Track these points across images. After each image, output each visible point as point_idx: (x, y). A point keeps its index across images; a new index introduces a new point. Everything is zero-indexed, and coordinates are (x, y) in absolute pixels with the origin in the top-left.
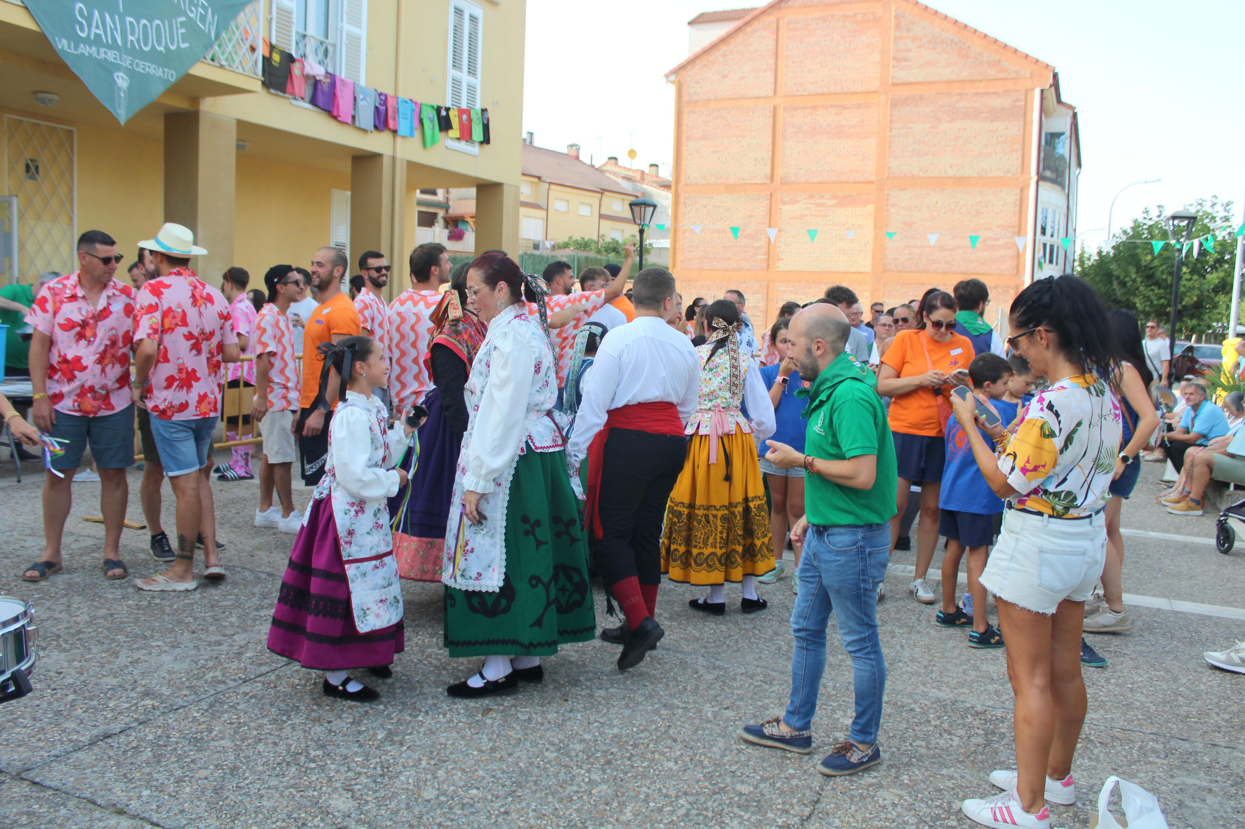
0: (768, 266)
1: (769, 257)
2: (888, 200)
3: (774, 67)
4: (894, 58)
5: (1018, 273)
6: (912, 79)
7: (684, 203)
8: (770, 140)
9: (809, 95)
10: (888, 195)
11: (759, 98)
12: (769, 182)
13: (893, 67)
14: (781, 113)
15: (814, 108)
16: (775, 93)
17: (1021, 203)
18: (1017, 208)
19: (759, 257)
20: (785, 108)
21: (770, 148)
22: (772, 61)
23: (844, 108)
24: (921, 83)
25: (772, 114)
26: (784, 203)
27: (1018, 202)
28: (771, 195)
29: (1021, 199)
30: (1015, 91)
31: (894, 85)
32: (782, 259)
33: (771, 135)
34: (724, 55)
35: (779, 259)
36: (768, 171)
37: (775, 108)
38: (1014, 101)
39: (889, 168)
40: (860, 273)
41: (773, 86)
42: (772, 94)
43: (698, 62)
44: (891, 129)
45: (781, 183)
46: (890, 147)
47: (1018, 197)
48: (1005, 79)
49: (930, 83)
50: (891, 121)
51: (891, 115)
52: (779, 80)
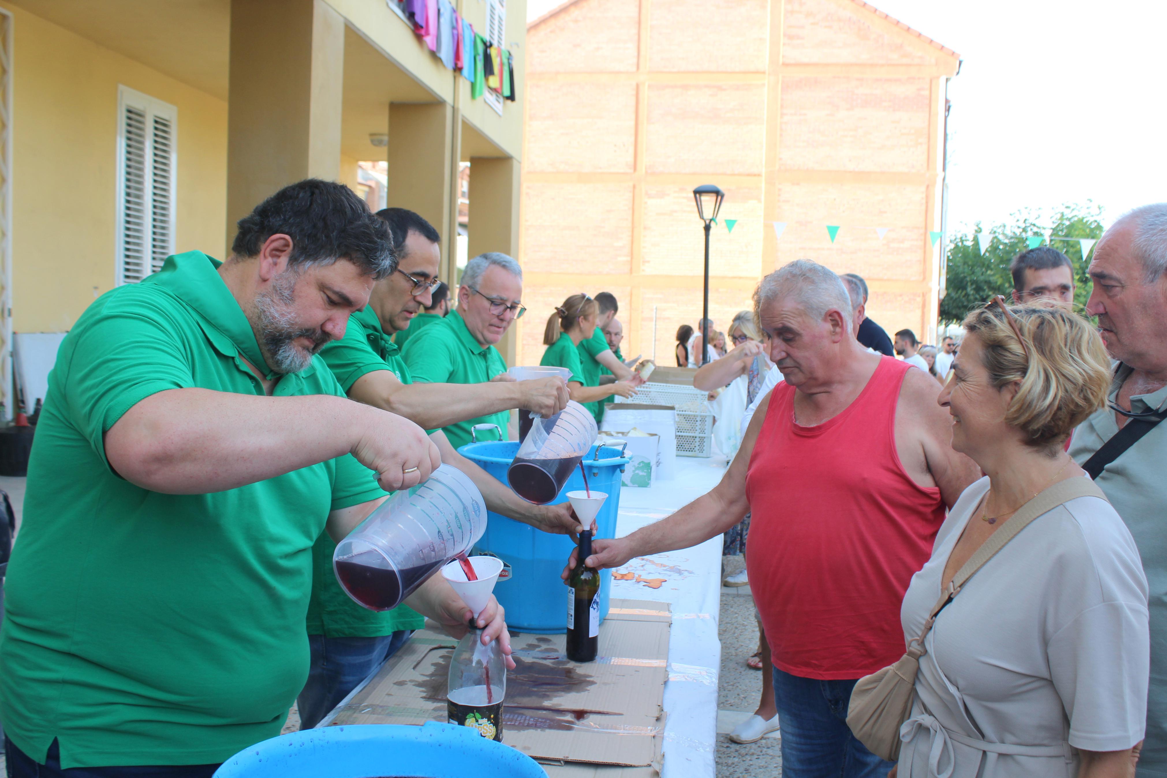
0: (631, 269)
1: (632, 258)
2: (779, 195)
3: (636, 37)
4: (785, 35)
5: (924, 279)
6: (806, 60)
7: (527, 194)
8: (632, 123)
9: (678, 72)
10: (780, 190)
11: (619, 72)
12: (632, 171)
13: (784, 44)
14: (645, 92)
15: (685, 87)
16: (638, 68)
17: (927, 203)
18: (924, 207)
19: (620, 259)
20: (649, 86)
21: (633, 131)
22: (634, 31)
23: (720, 88)
24: (815, 65)
25: (634, 92)
26: (650, 196)
27: (924, 201)
28: (634, 187)
29: (927, 197)
30: (919, 79)
31: (785, 65)
32: (648, 262)
33: (633, 116)
34: (576, 21)
35: (644, 262)
36: (630, 159)
37: (638, 86)
38: (919, 90)
39: (781, 159)
40: (740, 278)
41: (635, 60)
42: (634, 69)
43: (543, 27)
44: (782, 115)
45: (646, 172)
46: (781, 135)
47: (924, 195)
48: (908, 65)
49: (827, 65)
50: (782, 106)
51: (782, 99)
52: (642, 53)
